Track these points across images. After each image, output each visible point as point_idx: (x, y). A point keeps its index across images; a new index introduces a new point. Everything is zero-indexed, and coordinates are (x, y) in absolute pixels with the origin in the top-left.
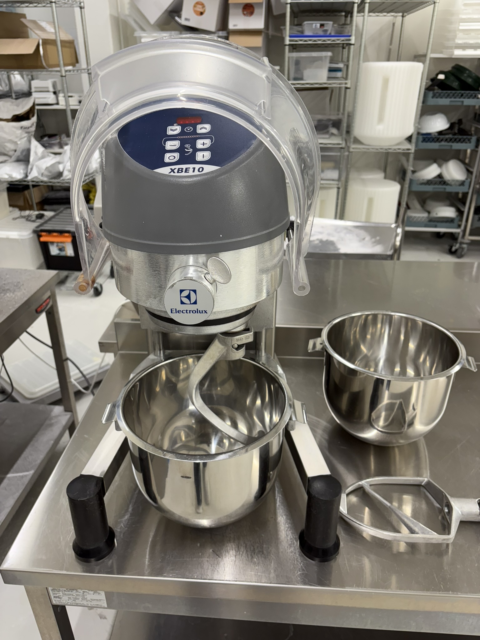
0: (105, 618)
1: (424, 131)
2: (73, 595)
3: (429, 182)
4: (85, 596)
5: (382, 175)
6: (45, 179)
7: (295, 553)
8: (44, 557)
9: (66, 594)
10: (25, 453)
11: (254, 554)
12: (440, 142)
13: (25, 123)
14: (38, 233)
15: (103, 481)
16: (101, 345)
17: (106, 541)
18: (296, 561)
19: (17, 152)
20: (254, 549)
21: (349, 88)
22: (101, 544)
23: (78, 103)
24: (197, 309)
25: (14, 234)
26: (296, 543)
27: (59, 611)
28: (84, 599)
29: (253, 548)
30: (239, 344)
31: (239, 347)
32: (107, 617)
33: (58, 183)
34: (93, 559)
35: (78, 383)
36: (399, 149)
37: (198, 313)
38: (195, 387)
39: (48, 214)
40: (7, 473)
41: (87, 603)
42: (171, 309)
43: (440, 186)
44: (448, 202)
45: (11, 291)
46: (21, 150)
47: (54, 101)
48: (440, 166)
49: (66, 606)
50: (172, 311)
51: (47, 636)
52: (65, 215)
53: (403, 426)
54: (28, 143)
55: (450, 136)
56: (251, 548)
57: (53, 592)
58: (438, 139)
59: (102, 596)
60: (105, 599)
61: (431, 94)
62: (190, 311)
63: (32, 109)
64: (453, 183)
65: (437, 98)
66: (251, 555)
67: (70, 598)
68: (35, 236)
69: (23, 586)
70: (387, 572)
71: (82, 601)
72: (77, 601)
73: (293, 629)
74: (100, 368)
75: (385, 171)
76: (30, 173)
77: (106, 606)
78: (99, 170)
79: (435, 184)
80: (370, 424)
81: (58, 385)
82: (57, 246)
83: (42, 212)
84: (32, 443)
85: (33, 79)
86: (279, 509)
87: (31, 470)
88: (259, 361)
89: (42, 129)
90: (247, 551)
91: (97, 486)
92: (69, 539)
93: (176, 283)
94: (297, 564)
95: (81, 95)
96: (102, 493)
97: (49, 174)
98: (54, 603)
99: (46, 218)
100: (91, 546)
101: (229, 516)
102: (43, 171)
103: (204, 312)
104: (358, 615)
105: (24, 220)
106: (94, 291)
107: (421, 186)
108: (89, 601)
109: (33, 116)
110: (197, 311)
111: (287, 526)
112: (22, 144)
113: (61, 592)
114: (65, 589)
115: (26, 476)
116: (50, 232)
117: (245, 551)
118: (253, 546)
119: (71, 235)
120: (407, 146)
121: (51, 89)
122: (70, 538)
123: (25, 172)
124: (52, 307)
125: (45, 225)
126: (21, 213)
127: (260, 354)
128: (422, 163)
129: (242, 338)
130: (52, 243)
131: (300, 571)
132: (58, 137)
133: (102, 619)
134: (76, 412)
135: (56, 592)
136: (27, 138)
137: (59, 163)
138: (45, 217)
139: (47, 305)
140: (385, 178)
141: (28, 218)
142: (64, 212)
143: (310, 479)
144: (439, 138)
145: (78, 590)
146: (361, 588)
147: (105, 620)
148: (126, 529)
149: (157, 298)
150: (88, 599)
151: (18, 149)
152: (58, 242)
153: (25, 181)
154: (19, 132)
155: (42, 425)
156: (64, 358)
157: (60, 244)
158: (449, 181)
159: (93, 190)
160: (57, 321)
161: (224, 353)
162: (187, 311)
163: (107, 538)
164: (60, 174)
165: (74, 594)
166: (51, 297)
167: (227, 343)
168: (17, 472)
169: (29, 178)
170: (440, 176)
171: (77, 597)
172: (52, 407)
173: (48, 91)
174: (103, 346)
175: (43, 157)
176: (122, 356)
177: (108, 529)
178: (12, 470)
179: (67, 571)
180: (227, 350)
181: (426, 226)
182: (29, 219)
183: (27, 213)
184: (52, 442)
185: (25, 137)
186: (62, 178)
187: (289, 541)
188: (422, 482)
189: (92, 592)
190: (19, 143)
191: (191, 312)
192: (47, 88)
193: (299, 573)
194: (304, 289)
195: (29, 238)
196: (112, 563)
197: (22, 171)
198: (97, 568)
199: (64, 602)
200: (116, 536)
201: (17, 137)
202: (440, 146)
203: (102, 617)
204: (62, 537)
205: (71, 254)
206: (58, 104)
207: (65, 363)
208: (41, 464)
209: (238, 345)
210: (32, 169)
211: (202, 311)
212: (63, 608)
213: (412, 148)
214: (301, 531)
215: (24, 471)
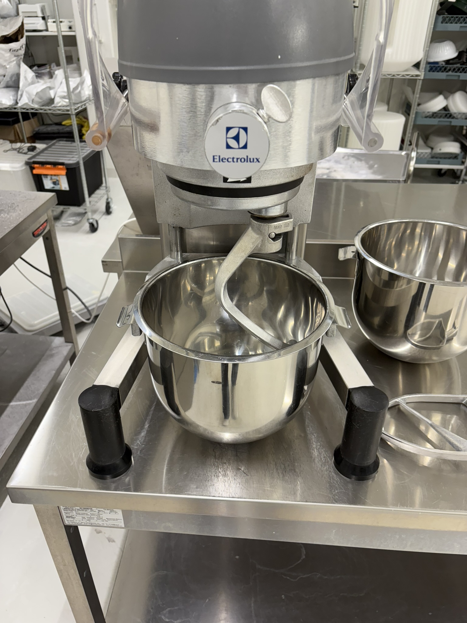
0: (114, 541)
1: (432, 60)
2: (87, 514)
3: (434, 115)
4: (101, 515)
5: (386, 107)
6: (36, 106)
7: (330, 471)
8: (55, 474)
9: (79, 514)
10: (27, 382)
11: (285, 472)
12: (447, 72)
13: (13, 45)
14: (31, 165)
15: (118, 391)
16: (105, 263)
17: (123, 458)
18: (332, 479)
19: (6, 77)
20: (285, 467)
21: (357, 7)
22: (118, 461)
23: (68, 30)
24: (247, 157)
25: (6, 166)
26: (330, 462)
27: (71, 532)
28: (99, 518)
29: (283, 466)
30: (277, 233)
31: (277, 237)
32: (115, 540)
33: (50, 110)
34: (108, 476)
35: (80, 315)
36: (408, 75)
37: (247, 161)
38: (224, 285)
39: (40, 146)
40: (10, 401)
41: (103, 523)
42: (214, 156)
43: (446, 119)
44: (452, 138)
45: (5, 212)
46: (10, 74)
47: (43, 27)
48: (446, 98)
49: (79, 527)
50: (214, 159)
51: (59, 557)
52: (57, 147)
53: (441, 342)
54: (17, 67)
55: (459, 65)
56: (281, 466)
57: (66, 512)
58: (445, 69)
59: (119, 515)
60: (122, 519)
61: (441, 18)
62: (237, 159)
63: (21, 30)
64: (459, 116)
65: (447, 23)
66: (283, 473)
67: (84, 518)
68: (28, 167)
69: (32, 505)
70: (433, 491)
71: (97, 521)
72: (92, 521)
73: (305, 553)
74: (99, 302)
75: (388, 104)
76: (20, 100)
77: (123, 526)
78: (92, 98)
79: (441, 117)
80: (405, 337)
81: (58, 317)
82: (51, 179)
83: (33, 145)
84: (33, 373)
85: (20, 3)
86: (308, 427)
87: (34, 399)
88: (290, 264)
89: (31, 58)
90: (277, 469)
91: (112, 396)
92: (81, 456)
93: (221, 117)
94: (333, 482)
95: (70, 20)
96: (117, 405)
97: (40, 101)
98: (67, 523)
99: (37, 151)
100: (106, 462)
101: (257, 431)
102: (33, 97)
103: (255, 160)
104: (398, 537)
105: (16, 152)
106: (90, 227)
107: (425, 119)
108: (105, 521)
109: (22, 37)
110: (247, 160)
111: (319, 444)
112: (11, 67)
113: (74, 512)
114: (79, 508)
115: (29, 404)
116: (43, 164)
117: (275, 469)
118: (284, 465)
119: (65, 167)
120: (415, 72)
121: (40, 15)
122: (83, 455)
123: (15, 98)
124: (49, 231)
125: (37, 157)
126: (12, 145)
127: (290, 256)
128: (427, 95)
129: (281, 225)
130: (46, 175)
131: (337, 490)
132: (48, 66)
133: (111, 542)
134: (77, 344)
135: (69, 512)
136: (17, 62)
137: (50, 88)
138: (37, 149)
139: (44, 229)
140: (388, 110)
141: (19, 151)
142: (57, 144)
143: (351, 391)
144: (447, 67)
145: (93, 509)
146: (406, 507)
147: (113, 543)
148: (143, 446)
149: (190, 152)
150: (103, 519)
151: (7, 74)
152: (51, 175)
153: (15, 108)
154: (8, 55)
155: (43, 355)
156: (63, 287)
157: (54, 177)
158: (455, 113)
159: (86, 124)
160: (55, 247)
161: (258, 244)
162: (233, 158)
163: (124, 454)
164: (52, 101)
165: (89, 514)
166: (48, 221)
167: (263, 231)
168: (20, 401)
169: (19, 105)
170: (446, 109)
171: (92, 517)
172: (53, 338)
173: (37, 17)
174: (106, 265)
175: (33, 83)
176: (127, 276)
177: (125, 445)
178: (15, 399)
179: (82, 488)
180: (262, 241)
181: (428, 163)
182: (21, 151)
183: (18, 145)
184: (54, 372)
185: (14, 61)
186: (53, 106)
187: (322, 459)
188: (463, 401)
189: (109, 511)
190: (8, 67)
191: (239, 160)
192: (36, 12)
193: (336, 491)
194: (376, 144)
195: (22, 171)
196: (129, 481)
197: (11, 97)
198: (113, 485)
199: (78, 522)
200: (132, 453)
201: (5, 61)
202: (447, 75)
203: (110, 540)
204: (74, 454)
205: (65, 188)
206: (47, 30)
207: (64, 292)
208: (43, 393)
209: (276, 235)
210: (21, 95)
211: (253, 159)
212: (76, 528)
213: (421, 74)
214: (336, 449)
215: (27, 400)
